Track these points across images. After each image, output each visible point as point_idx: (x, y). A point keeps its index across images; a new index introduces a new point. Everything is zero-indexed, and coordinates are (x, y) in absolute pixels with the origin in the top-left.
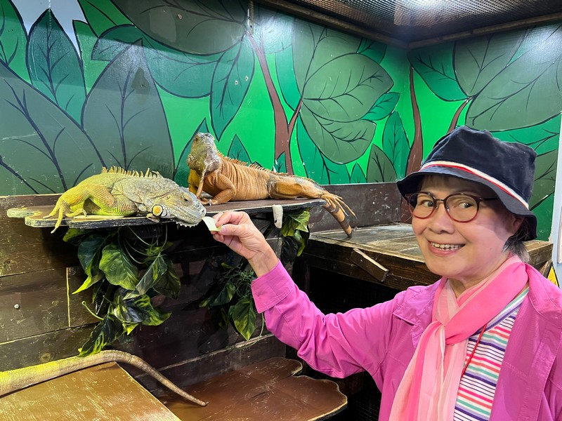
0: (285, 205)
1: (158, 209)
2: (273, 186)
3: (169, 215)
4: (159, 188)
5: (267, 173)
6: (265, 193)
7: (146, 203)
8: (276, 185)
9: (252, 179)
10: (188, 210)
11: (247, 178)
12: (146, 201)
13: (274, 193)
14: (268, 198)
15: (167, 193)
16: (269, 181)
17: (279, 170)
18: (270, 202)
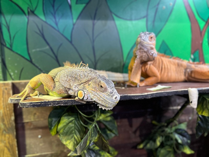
0: (201, 89)
1: (81, 93)
2: (190, 72)
3: (89, 98)
4: (84, 76)
5: (185, 63)
6: (182, 77)
7: (74, 89)
8: (192, 72)
9: (173, 68)
10: (104, 95)
11: (169, 67)
12: (74, 86)
13: (190, 78)
14: (185, 81)
15: (89, 81)
16: (186, 69)
17: (194, 60)
18: (187, 84)
